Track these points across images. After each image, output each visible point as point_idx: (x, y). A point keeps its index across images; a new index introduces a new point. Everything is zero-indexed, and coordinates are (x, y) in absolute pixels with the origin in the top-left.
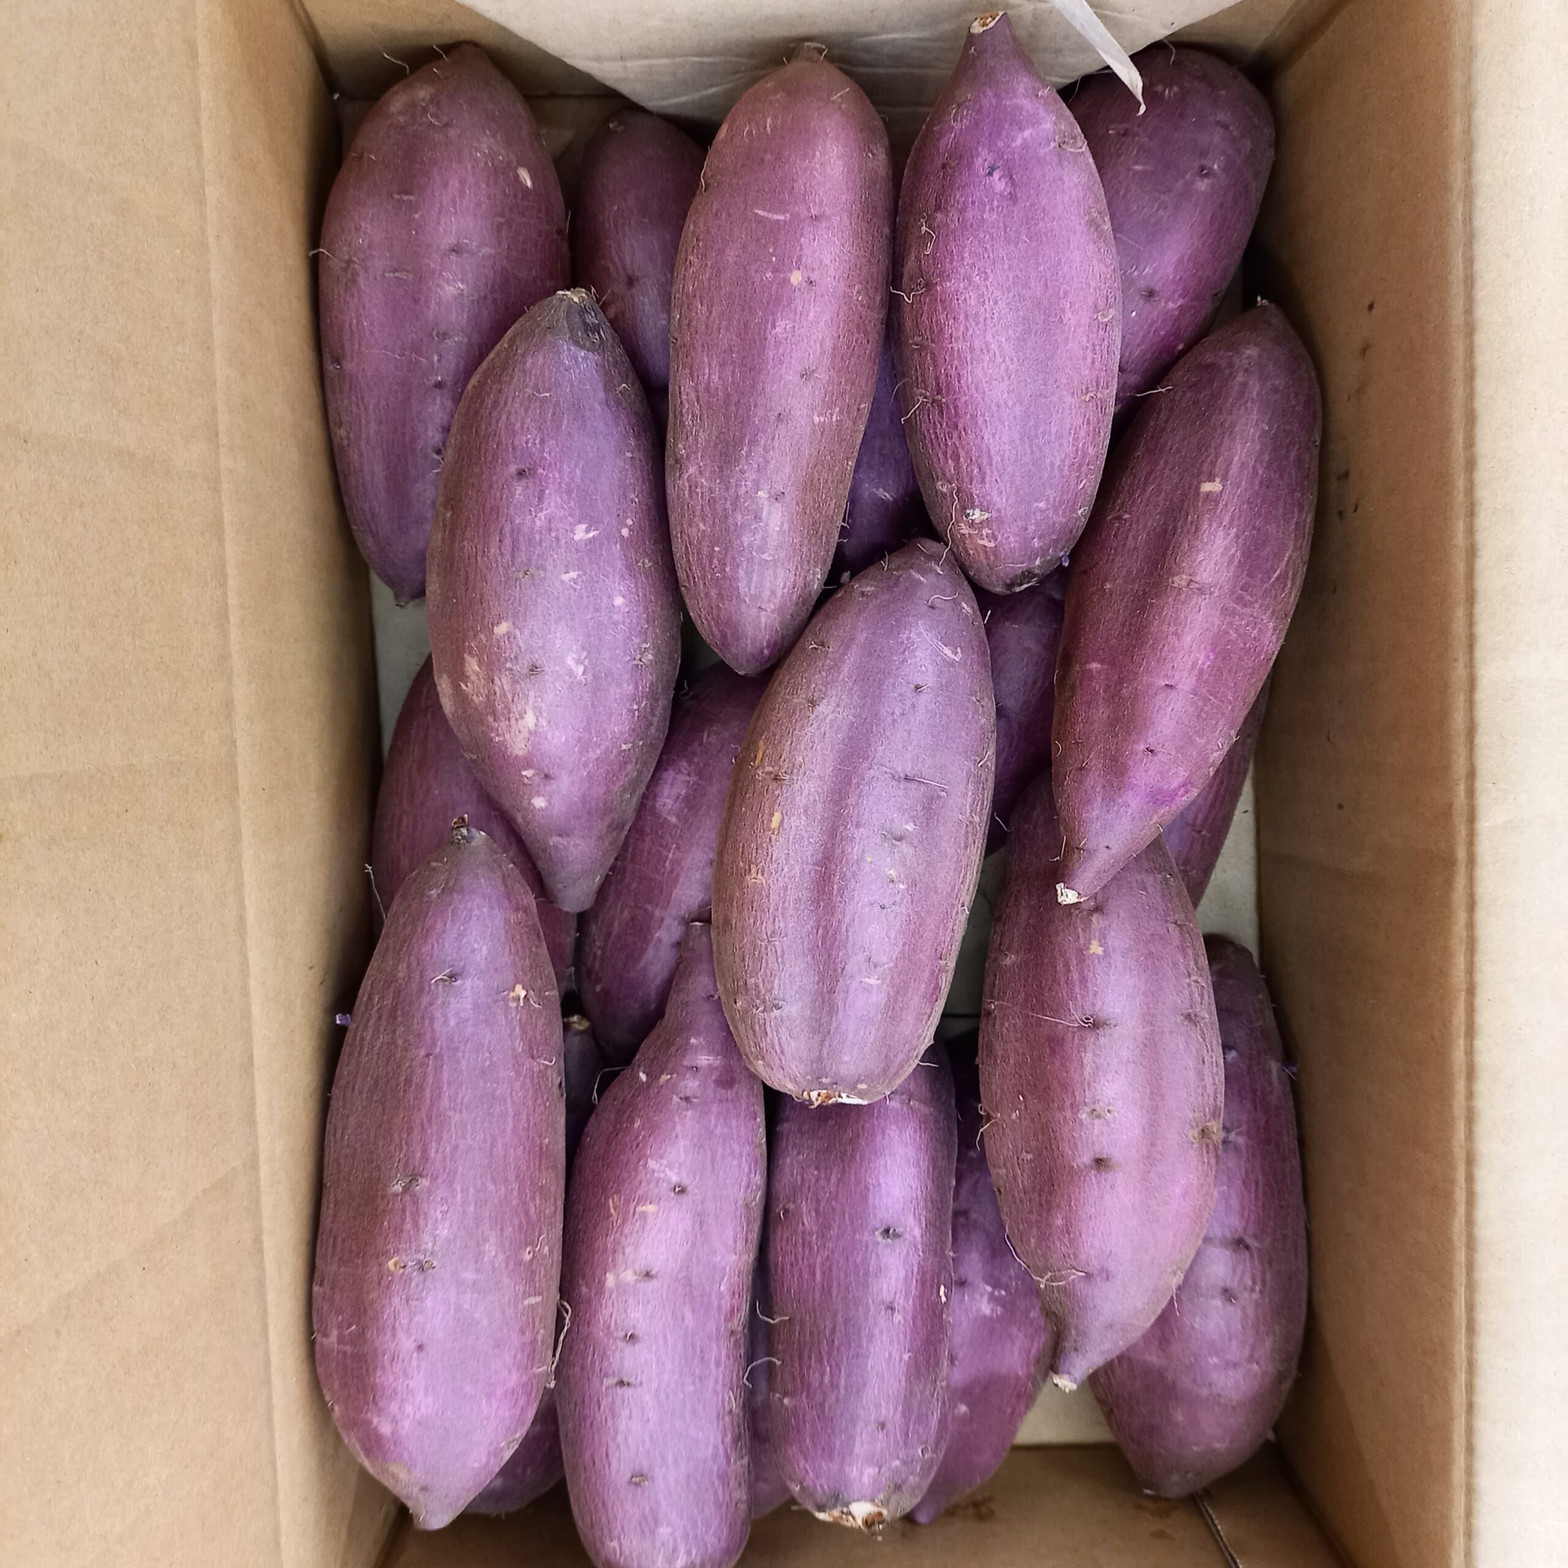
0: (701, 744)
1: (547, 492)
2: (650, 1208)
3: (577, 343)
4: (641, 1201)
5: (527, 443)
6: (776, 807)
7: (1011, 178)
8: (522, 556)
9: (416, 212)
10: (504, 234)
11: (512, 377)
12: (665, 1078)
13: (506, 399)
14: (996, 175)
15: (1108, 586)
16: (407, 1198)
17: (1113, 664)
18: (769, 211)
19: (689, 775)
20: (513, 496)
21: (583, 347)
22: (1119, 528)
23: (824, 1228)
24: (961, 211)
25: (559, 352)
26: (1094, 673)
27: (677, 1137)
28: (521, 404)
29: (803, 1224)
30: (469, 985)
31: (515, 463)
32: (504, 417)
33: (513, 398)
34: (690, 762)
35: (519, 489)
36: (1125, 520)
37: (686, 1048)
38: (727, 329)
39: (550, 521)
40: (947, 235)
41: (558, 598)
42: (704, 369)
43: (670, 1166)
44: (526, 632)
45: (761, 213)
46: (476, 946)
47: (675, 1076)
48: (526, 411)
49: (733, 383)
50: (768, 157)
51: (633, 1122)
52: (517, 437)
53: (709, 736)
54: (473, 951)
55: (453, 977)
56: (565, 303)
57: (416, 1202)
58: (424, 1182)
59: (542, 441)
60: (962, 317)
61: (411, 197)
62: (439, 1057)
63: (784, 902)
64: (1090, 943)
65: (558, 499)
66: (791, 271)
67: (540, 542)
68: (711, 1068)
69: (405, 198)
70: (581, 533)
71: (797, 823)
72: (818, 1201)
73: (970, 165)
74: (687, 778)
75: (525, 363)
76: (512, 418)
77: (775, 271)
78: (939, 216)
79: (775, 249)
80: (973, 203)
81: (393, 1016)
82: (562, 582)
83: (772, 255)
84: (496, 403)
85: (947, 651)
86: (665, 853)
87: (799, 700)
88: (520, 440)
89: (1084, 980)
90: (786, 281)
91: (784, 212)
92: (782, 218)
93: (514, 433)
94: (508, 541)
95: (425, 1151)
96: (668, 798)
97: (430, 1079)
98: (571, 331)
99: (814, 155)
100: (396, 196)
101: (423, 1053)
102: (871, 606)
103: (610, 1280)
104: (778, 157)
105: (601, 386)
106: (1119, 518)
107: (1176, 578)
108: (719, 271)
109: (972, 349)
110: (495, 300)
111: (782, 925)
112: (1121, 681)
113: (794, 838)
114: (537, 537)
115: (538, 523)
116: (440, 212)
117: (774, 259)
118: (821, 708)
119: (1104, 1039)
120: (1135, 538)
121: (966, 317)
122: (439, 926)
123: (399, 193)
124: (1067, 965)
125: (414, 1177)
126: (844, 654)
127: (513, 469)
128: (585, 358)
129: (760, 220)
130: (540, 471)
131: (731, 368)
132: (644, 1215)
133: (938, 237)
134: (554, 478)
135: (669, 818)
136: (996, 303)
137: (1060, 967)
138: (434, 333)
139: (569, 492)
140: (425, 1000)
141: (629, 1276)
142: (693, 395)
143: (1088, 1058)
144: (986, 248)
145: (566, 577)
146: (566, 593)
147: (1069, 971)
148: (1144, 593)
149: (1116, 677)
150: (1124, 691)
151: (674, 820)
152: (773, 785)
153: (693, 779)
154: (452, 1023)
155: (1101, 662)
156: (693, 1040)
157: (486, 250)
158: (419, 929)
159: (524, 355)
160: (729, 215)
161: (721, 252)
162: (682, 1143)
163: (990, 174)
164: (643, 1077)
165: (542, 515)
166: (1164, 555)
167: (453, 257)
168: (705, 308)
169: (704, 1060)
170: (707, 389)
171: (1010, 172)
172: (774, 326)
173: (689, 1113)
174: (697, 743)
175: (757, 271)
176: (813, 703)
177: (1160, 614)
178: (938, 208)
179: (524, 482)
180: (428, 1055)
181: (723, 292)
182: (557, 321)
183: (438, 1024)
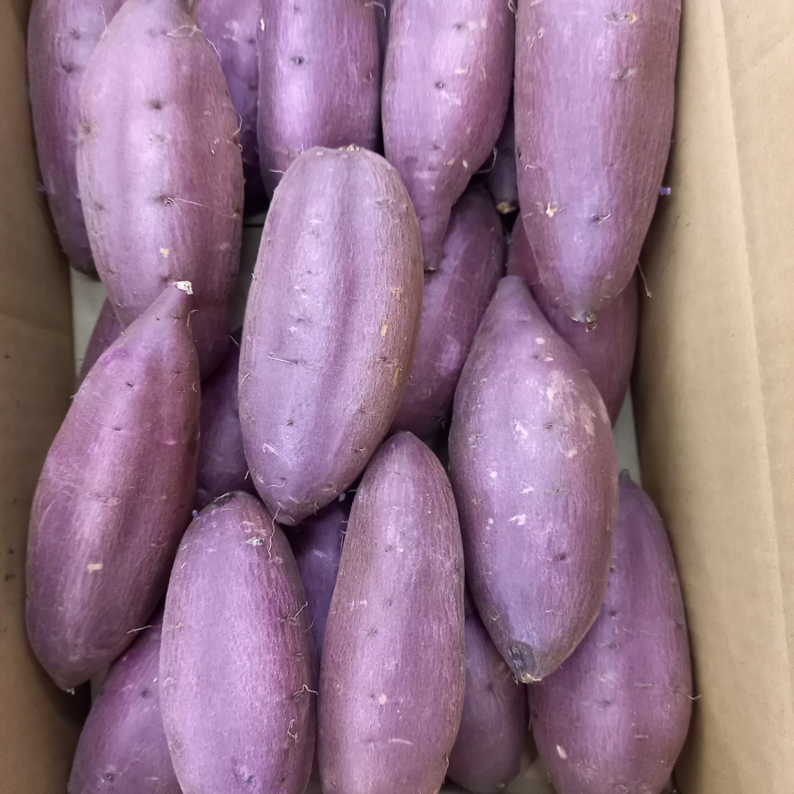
0: (433, 387)
1: (545, 546)
2: (459, 71)
3: (528, 647)
4: (464, 77)
5: (560, 578)
6: (384, 339)
7: (236, 776)
8: (561, 502)
9: (634, 727)
10: (575, 715)
11: (571, 622)
12: (451, 162)
13: (574, 607)
14: (246, 777)
15: (164, 497)
16: (625, 65)
17: (158, 445)
18: (402, 744)
19: (440, 367)
20: (569, 542)
21: (524, 644)
22: (159, 536)
23: (342, 64)
24: (269, 751)
25: (540, 640)
26: (171, 438)
27: (442, 121)
28: (564, 604)
29: (357, 67)
30: (586, 214)
31: (567, 564)
32: (576, 595)
33: (570, 608)
34: (439, 375)
35: (564, 546)
36: (154, 542)
37: (438, 183)
38: (428, 662)
39: (543, 526)
40: (280, 733)
41: (536, 475)
42: (443, 633)
43: (446, 101)
44: (556, 451)
45: (408, 743)
46: (581, 241)
47: (445, 164)
48: (561, 600)
49: (423, 625)
50: (404, 781)
51: (472, 132)
52: (566, 582)
53: (428, 393)
54: (583, 237)
55: (596, 219)
56: (536, 673)
57: (619, 62)
58: (614, 76)
59: (550, 580)
60: (267, 677)
61: (637, 737)
62: (605, 164)
63: (377, 274)
64: (169, 255)
65: (538, 541)
66: (387, 704)
67: (549, 511)
68: (421, 170)
69: (641, 736)
70: (522, 519)
71: (370, 329)
72: (347, 83)
73: (265, 782)
74: (441, 365)
75: (563, 632)
76: (570, 594)
77: (397, 704)
78: (285, 746)
79: (398, 718)
80: (262, 757)
81: (635, 191)
82: (533, 486)
83: (400, 714)
84: (581, 604)
85: (272, 449)
86: (454, 315)
87: (371, 413)
88: (564, 580)
89: (172, 230)
90: (389, 696)
91: (392, 744)
92: (395, 740)
93: (568, 585)
94: (571, 512)
95: (614, 98)
96: (453, 352)
97: (610, 148)
98: (532, 655)
99: (373, 784)
100: (647, 737)
101: (615, 166)
102: (324, 478)
103: (484, 23)
104: (397, 781)
105: (511, 618)
106: (159, 543)
107: (116, 503)
108: (435, 700)
109: (260, 655)
110: (579, 671)
111: (378, 259)
112: (152, 432)
113: (371, 318)
114: (551, 515)
115: (551, 524)
116: (618, 728)
117: (398, 712)
118: (356, 407)
119: (156, 190)
120: (146, 531)
121: (264, 677)
122: (606, 254)
123: (645, 739)
124: (184, 241)
125: (620, 79)
126: (341, 445)
127: (569, 560)
128: (522, 636)
129: (409, 738)
130: (550, 560)
131: (425, 635)
132: (463, 66)
133: (286, 731)
134: (541, 556)
135: (452, 338)
136: (244, 688)
137: (189, 239)
138: (618, 647)
139: (530, 546)
140: (614, 202)
141: (472, 25)
142: (449, 615)
143: (167, 176)
144: (252, 725)
145: (531, 489)
146: (530, 479)
147: (183, 236)
148: (138, 493)
149: (156, 435)
150: (149, 425)
151: (449, 337)
152: (387, 354)
153: (437, 364)
154: (596, 188)
155: (166, 446)
156: (433, 188)
157: (586, 704)
158: (619, 251)
159: (563, 637)
160: (430, 740)
161: (434, 714)
162: (439, 117)
163: (251, 778)
164: (465, 164)
165: (549, 530)
166: (125, 519)
167: (608, 699)
168: (444, 675)
169: (425, 175)
170: (440, 620)
171: (237, 780)
172: (397, 665)
173: (434, 138)
174: (435, 388)
175: (410, 702)
176: (361, 411)
177: (126, 478)
178: (286, 752)
179: (561, 552)
180: (612, 165)
181: (433, 687)
182: (541, 661)
183: (606, 186)
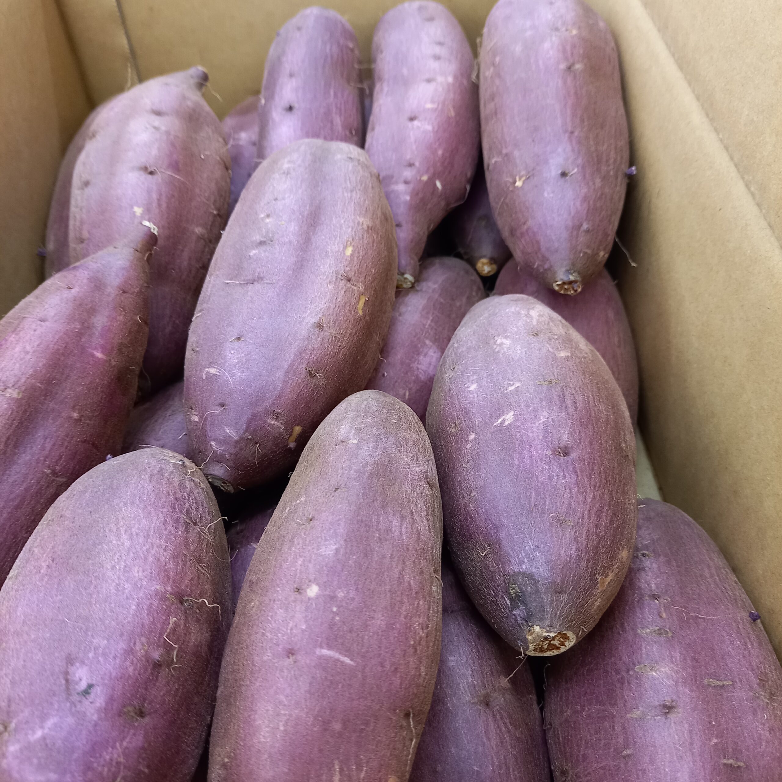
0: (410, 389)
1: (541, 437)
2: (429, 106)
3: (531, 576)
4: (436, 110)
5: (565, 476)
6: (349, 259)
7: (67, 681)
8: (555, 393)
9: (716, 744)
11: (588, 537)
12: (425, 178)
13: (589, 518)
14: (83, 685)
15: (75, 415)
16: (571, 61)
17: (83, 350)
18: (338, 660)
19: (418, 369)
20: (571, 433)
21: (524, 574)
22: (57, 462)
24: (130, 651)
25: (548, 562)
26: (100, 350)
27: (415, 142)
28: (575, 511)
30: (554, 171)
31: (573, 460)
32: (589, 500)
33: (583, 517)
34: (417, 376)
35: (565, 438)
36: (49, 467)
37: (413, 194)
38: (384, 557)
39: (536, 417)
40: (151, 632)
41: (522, 371)
42: (407, 532)
43: (418, 128)
44: (544, 350)
45: (347, 660)
46: (551, 195)
47: (418, 178)
48: (570, 505)
49: (379, 516)
50: (337, 727)
51: (443, 155)
52: (573, 481)
53: (405, 395)
54: (553, 192)
55: (564, 174)
56: (548, 622)
57: (566, 59)
58: (563, 66)
59: (550, 478)
60: (151, 559)
61: (725, 761)
62: (565, 131)
63: (345, 204)
64: (141, 214)
65: (531, 435)
66: (317, 597)
67: (541, 400)
68: (396, 183)
69: (731, 761)
70: (509, 418)
71: (334, 247)
73: (111, 700)
74: (420, 366)
75: (577, 549)
76: (581, 499)
77: (333, 598)
78: (156, 655)
79: (333, 619)
80: (115, 658)
81: (599, 161)
82: (520, 381)
83: (336, 614)
84: (599, 514)
85: (213, 371)
86: (433, 324)
88: (571, 479)
89: (149, 192)
90: (323, 586)
91: (320, 657)
92: (325, 652)
93: (577, 484)
94: (569, 402)
95: (565, 82)
96: (432, 356)
97: (568, 119)
98: (537, 591)
99: (285, 725)
100: (741, 764)
101: (576, 134)
103: (450, 79)
104: (326, 725)
105: (504, 543)
106: (54, 473)
107: (15, 395)
108: (392, 606)
112: (80, 335)
113: (336, 238)
114: (544, 403)
115: (545, 413)
116: (691, 744)
117: (335, 609)
118: (313, 320)
119: (143, 160)
120: (43, 448)
121: (146, 559)
122: (578, 204)
123: (739, 767)
124: (159, 205)
125: (569, 68)
126: (294, 361)
127: (574, 455)
128: (521, 563)
129: (348, 652)
130: (549, 453)
131: (380, 527)
132: (432, 102)
133: (161, 634)
134: (536, 449)
135: (431, 344)
136: (113, 567)
137: (164, 205)
138: (670, 634)
139: (522, 442)
140: (580, 161)
141: (440, 79)
142: (416, 517)
143: (154, 152)
144: (112, 611)
145: (517, 384)
146: (516, 376)
147: (159, 200)
148: (46, 396)
149: (83, 340)
150: (79, 327)
151: (427, 342)
152: (351, 274)
153: (415, 365)
154: (560, 150)
155: (93, 355)
156: (408, 198)
158: (591, 202)
159: (580, 558)
160: (382, 665)
161: (390, 627)
162: (412, 139)
163: (90, 686)
164: (439, 184)
165: (543, 419)
166: (21, 423)
167: (668, 701)
168: (406, 578)
169: (401, 187)
170: (403, 518)
171: (68, 689)
172: (337, 550)
173: (408, 157)
174: (414, 390)
175: (353, 599)
176: (320, 326)
177: (35, 371)
178: (157, 665)
179: (563, 443)
180: (572, 133)
181: (388, 587)
182: (552, 603)
183: (569, 148)
